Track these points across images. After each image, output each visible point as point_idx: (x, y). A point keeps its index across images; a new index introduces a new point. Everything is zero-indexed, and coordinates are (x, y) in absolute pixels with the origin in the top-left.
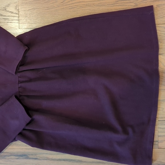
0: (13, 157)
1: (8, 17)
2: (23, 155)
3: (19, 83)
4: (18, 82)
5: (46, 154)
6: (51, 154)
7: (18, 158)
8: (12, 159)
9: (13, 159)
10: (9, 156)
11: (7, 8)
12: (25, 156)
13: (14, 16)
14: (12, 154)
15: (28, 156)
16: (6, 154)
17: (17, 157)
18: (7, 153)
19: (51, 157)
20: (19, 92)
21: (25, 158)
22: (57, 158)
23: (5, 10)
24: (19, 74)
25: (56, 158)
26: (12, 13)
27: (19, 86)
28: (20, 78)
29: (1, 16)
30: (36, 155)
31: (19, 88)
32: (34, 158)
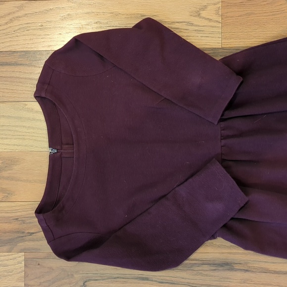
0: (206, 267)
1: (203, 28)
2: (225, 264)
3: (221, 139)
4: (219, 137)
5: (265, 262)
6: (273, 263)
7: (215, 270)
8: (204, 271)
9: (207, 271)
10: (199, 265)
11: (201, 12)
12: (227, 265)
13: (213, 27)
14: (205, 263)
15: (233, 265)
16: (194, 262)
17: (214, 268)
18: (196, 260)
19: (272, 267)
20: (222, 154)
21: (228, 270)
22: (285, 270)
23: (199, 16)
24: (223, 124)
25: (282, 270)
26: (210, 20)
27: (222, 145)
28: (223, 130)
29: (191, 26)
30: (246, 263)
31: (222, 147)
32: (244, 270)
